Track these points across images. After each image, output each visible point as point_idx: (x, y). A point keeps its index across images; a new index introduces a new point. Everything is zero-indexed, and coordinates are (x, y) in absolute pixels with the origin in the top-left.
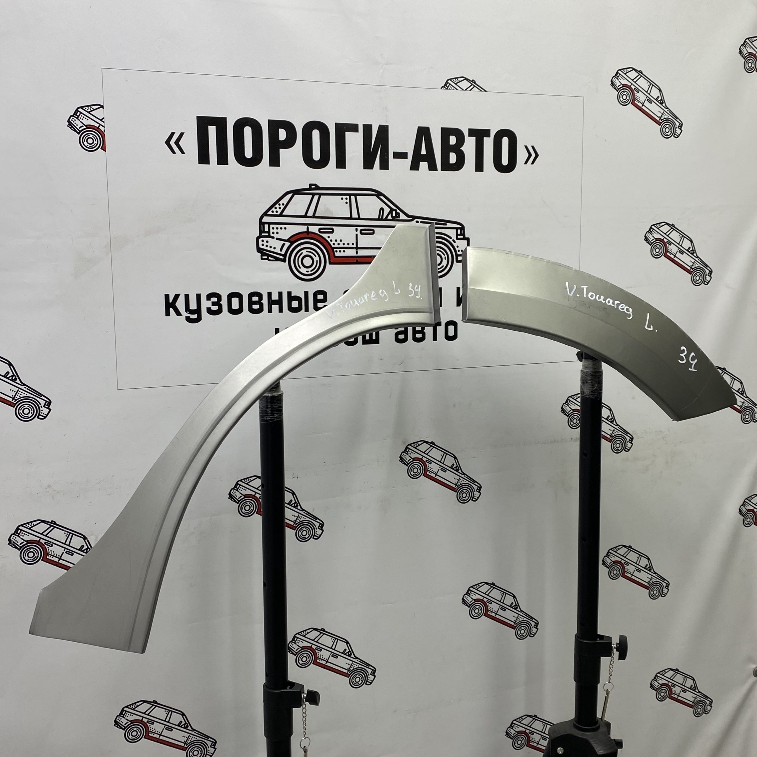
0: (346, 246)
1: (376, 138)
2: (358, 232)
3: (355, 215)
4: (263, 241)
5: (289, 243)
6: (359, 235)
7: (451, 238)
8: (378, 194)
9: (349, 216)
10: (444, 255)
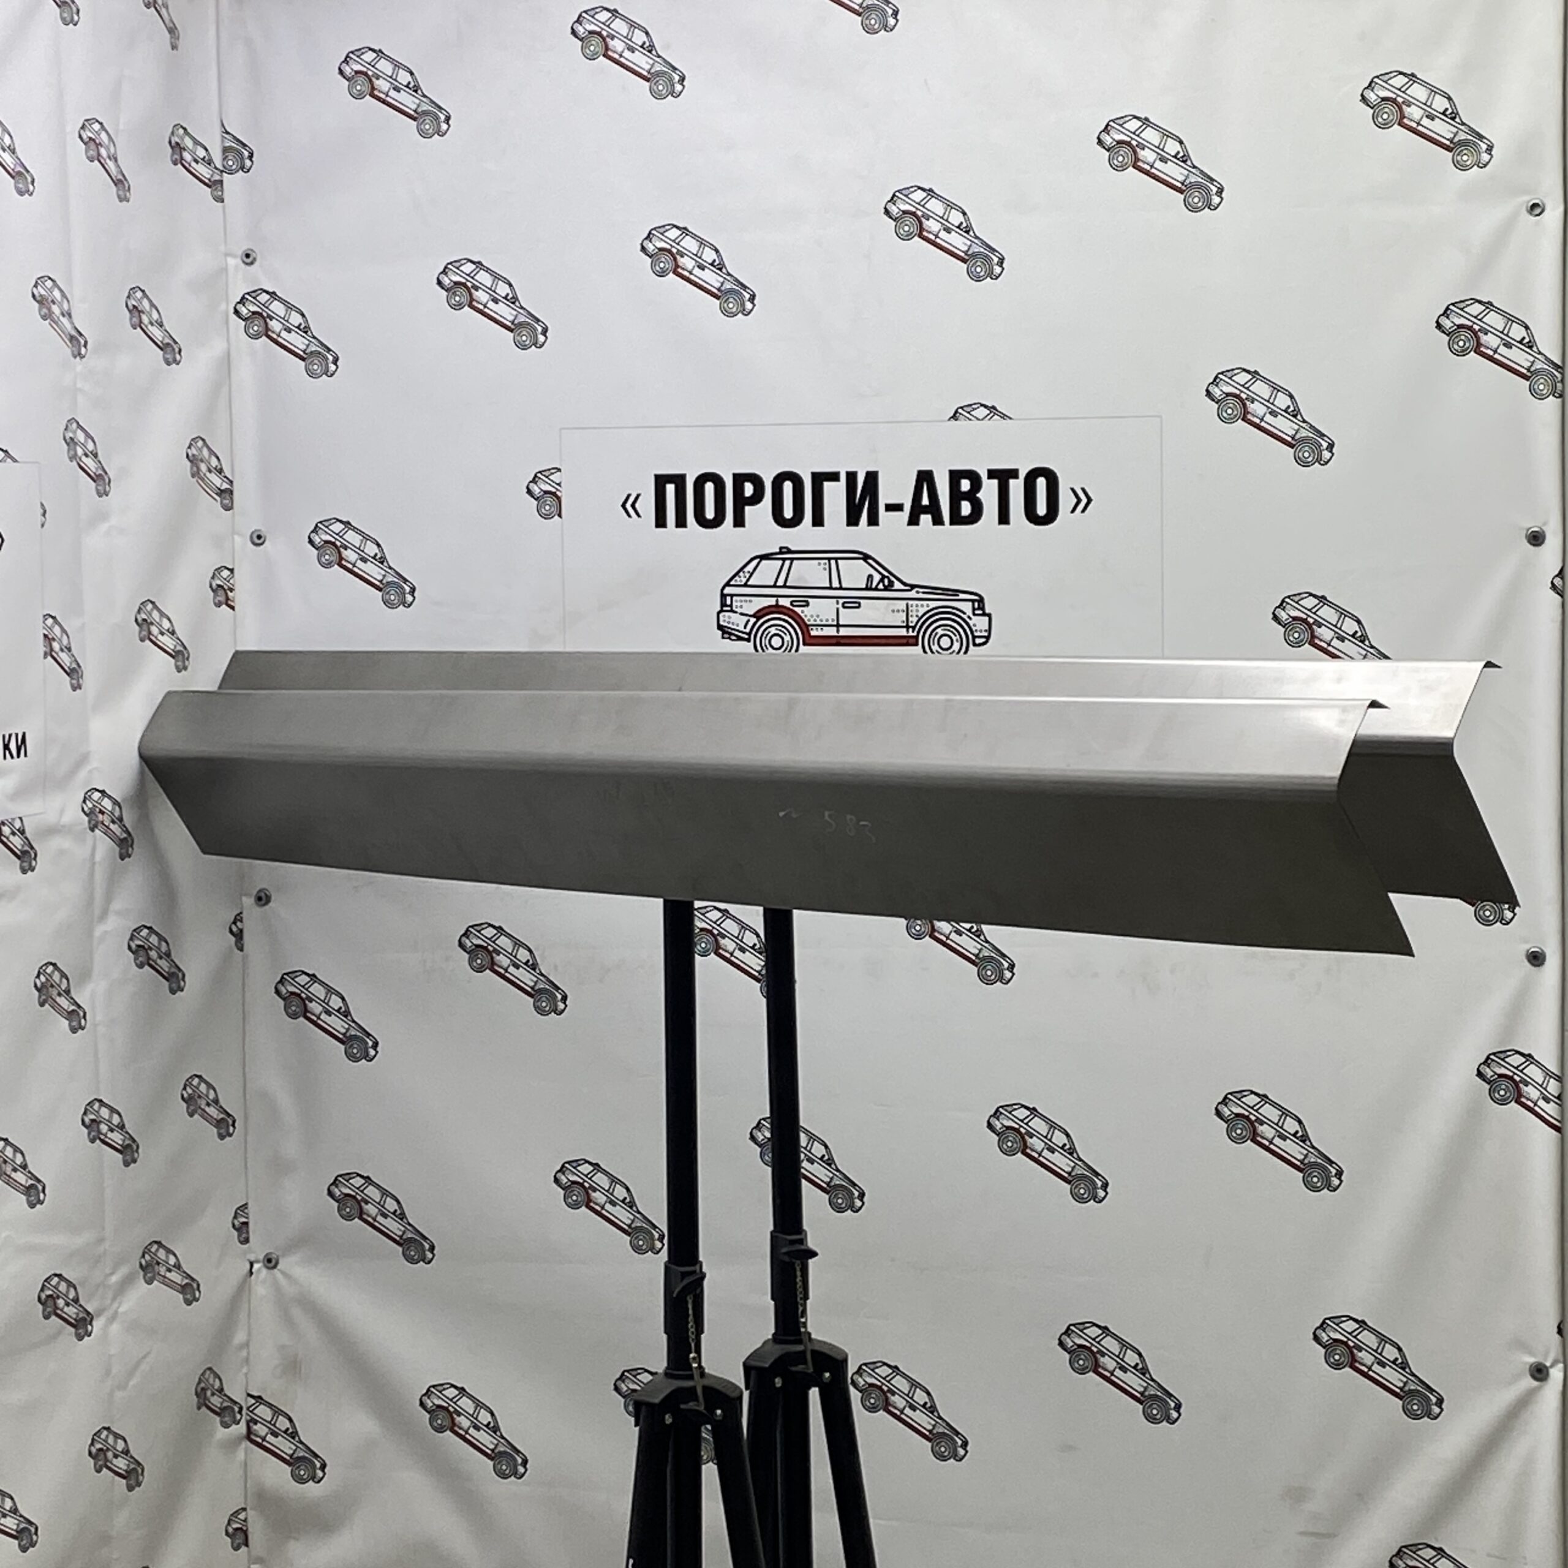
0: (824, 623)
1: (863, 487)
2: (840, 606)
3: (836, 584)
4: (724, 616)
5: (755, 620)
6: (841, 610)
7: (964, 613)
8: (866, 557)
9: (828, 585)
10: (956, 636)
